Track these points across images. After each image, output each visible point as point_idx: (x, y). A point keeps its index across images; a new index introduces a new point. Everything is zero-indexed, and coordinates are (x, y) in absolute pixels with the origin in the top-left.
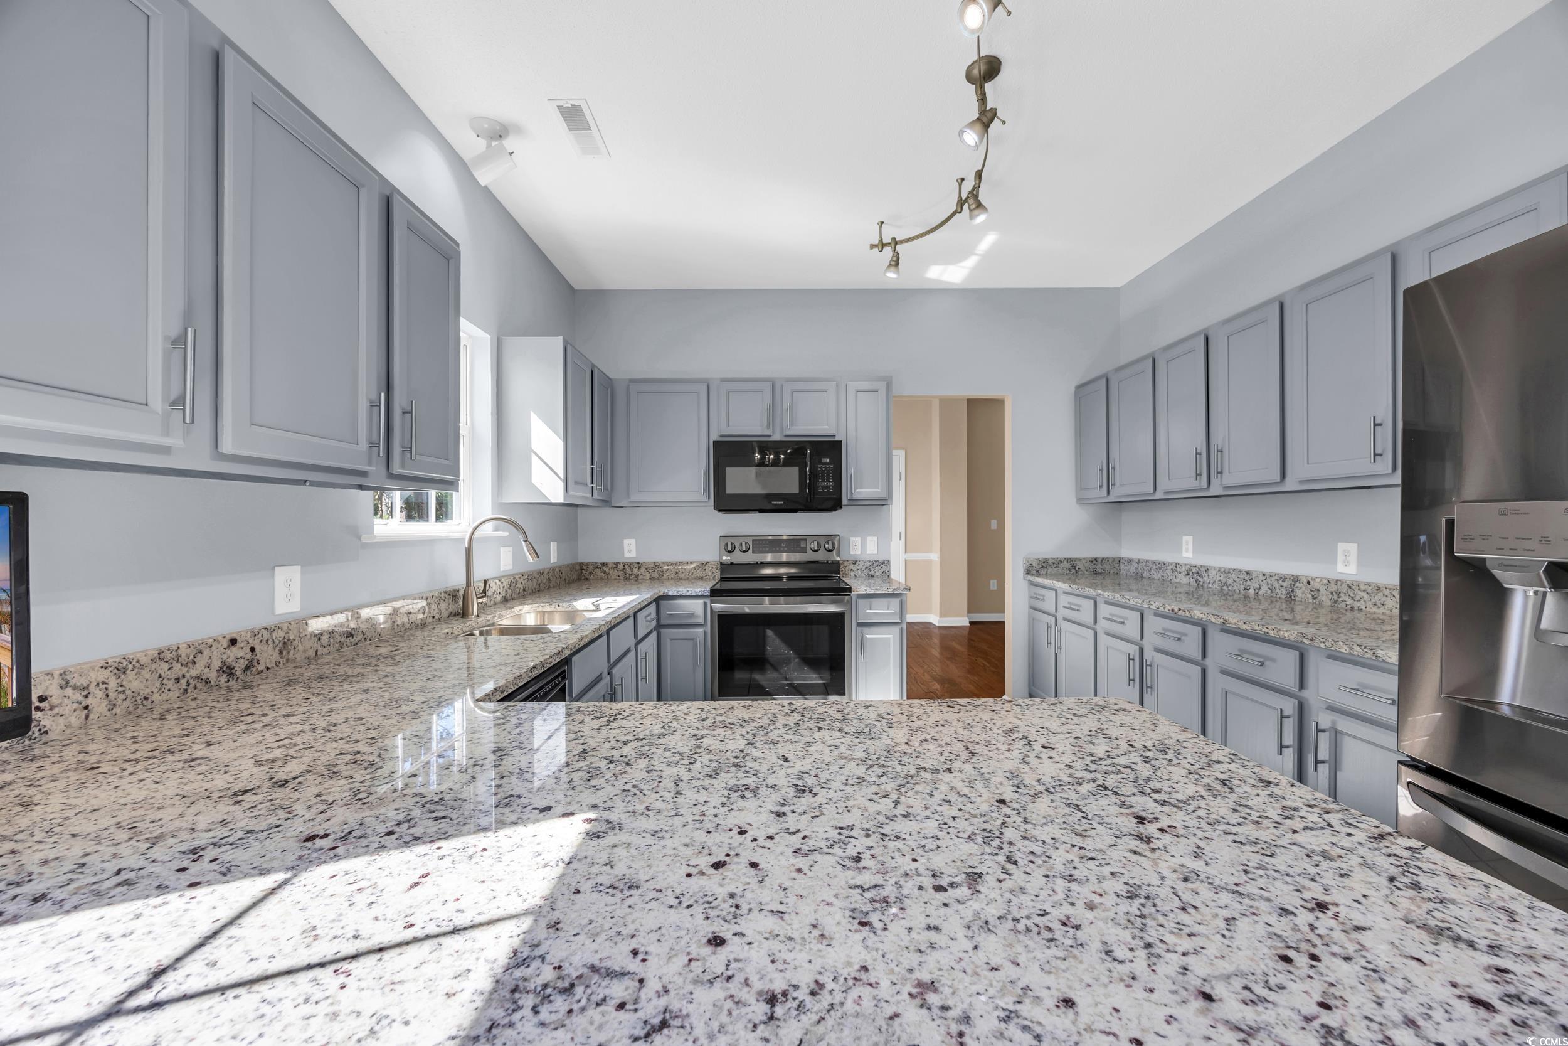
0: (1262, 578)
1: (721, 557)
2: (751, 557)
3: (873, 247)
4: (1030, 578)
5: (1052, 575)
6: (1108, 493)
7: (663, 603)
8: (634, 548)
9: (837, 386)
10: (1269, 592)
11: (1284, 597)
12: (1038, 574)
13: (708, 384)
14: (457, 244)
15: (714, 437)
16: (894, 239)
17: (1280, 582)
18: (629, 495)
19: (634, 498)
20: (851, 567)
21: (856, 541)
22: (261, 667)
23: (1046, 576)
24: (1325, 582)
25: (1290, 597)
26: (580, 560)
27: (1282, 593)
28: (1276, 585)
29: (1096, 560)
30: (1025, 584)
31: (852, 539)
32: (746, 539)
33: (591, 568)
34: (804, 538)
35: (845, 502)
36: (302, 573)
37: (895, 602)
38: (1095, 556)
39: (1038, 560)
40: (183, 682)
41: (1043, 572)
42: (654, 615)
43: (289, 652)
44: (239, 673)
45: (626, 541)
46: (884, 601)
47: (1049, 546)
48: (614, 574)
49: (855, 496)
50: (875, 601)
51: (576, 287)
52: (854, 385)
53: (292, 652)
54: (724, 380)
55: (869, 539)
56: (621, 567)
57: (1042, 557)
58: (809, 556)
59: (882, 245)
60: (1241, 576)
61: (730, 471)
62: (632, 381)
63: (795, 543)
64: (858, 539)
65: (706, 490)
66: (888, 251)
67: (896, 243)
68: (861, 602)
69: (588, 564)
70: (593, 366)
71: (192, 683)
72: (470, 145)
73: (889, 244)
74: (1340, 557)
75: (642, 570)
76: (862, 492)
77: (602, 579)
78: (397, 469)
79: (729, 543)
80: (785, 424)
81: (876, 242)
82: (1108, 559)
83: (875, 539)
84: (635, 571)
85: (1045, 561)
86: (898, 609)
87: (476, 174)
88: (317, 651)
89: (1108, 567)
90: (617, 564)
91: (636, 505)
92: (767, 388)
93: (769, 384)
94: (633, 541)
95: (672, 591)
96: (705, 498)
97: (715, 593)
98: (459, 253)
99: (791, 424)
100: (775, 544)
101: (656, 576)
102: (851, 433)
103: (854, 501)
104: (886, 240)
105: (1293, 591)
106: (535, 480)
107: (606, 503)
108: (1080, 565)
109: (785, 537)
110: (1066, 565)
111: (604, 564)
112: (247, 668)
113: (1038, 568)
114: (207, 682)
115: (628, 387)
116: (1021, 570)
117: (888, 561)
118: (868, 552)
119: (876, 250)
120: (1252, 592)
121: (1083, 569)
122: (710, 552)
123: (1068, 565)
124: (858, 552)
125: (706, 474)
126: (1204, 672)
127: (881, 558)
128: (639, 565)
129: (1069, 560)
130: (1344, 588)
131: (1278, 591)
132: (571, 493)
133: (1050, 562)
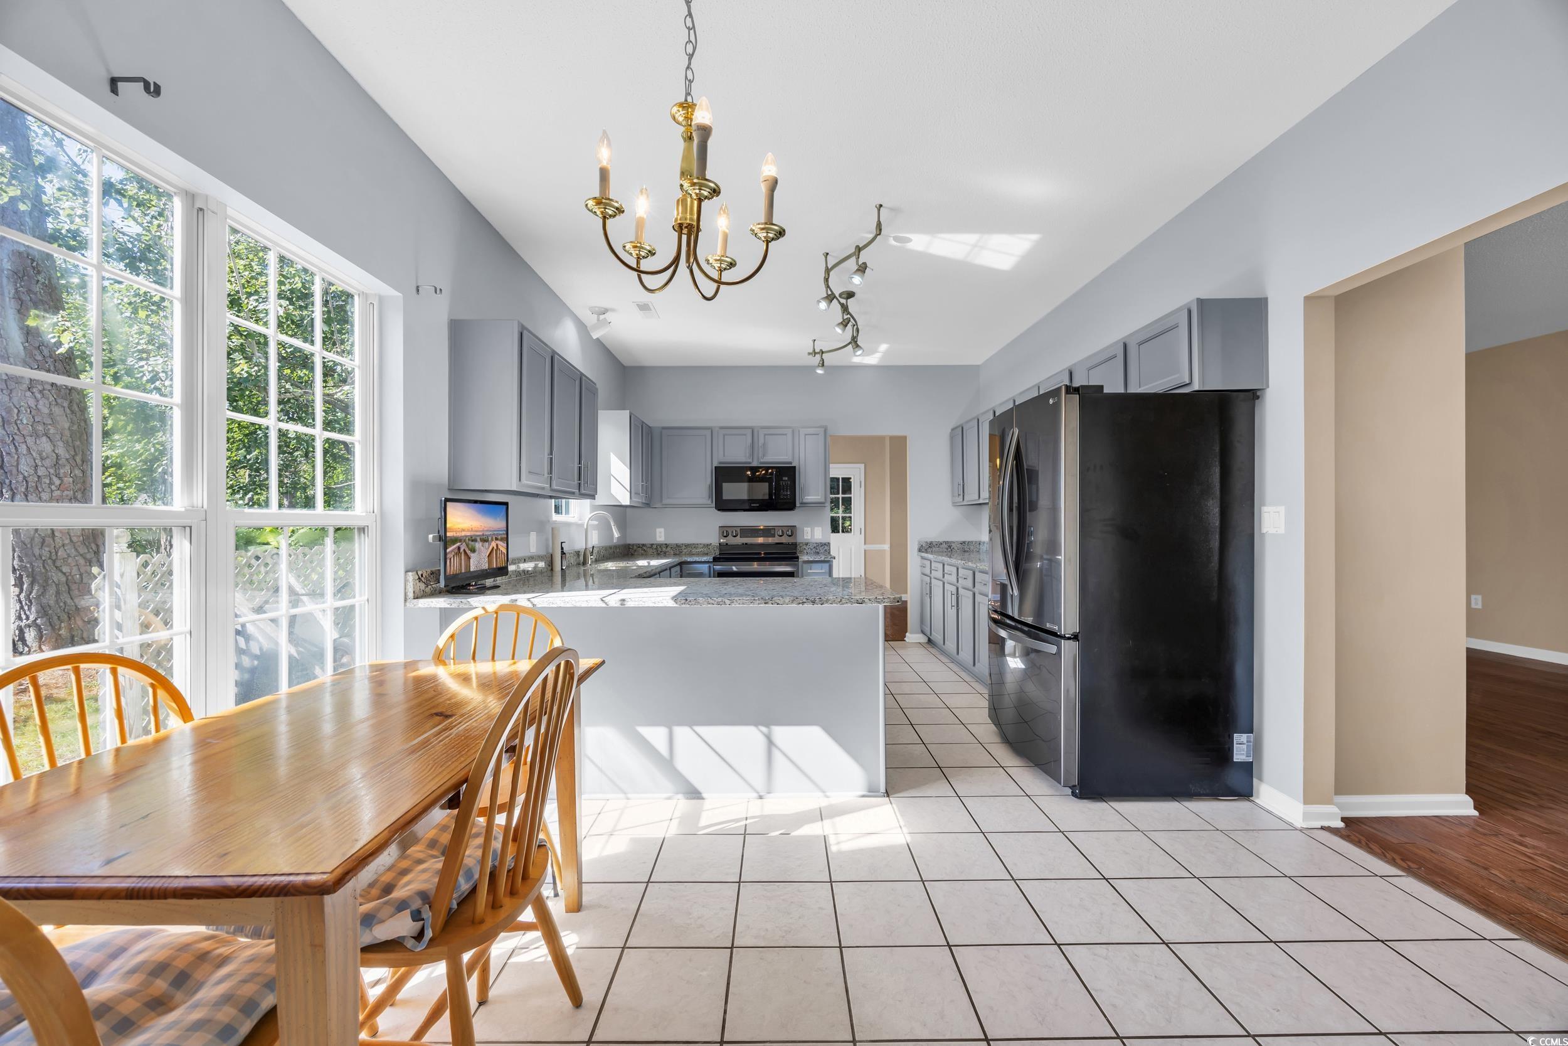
1: (720, 540)
2: (739, 540)
3: (809, 354)
4: (924, 555)
5: (935, 552)
6: (963, 499)
7: (684, 566)
8: (663, 534)
9: (793, 431)
12: (926, 551)
13: (711, 429)
14: (595, 384)
15: (715, 464)
16: (821, 350)
18: (661, 501)
19: (665, 502)
20: (805, 547)
21: (808, 530)
23: (932, 553)
26: (629, 542)
29: (964, 542)
30: (919, 559)
31: (805, 529)
32: (735, 528)
33: (635, 547)
34: (774, 528)
35: (798, 504)
36: (537, 536)
37: (827, 565)
38: (964, 540)
39: (927, 542)
41: (929, 550)
42: (679, 571)
45: (658, 530)
46: (820, 565)
47: (933, 534)
48: (650, 551)
49: (805, 501)
50: (814, 565)
51: (625, 365)
52: (803, 431)
54: (722, 428)
55: (816, 528)
56: (655, 547)
57: (929, 540)
58: (776, 540)
59: (815, 353)
61: (726, 486)
62: (664, 428)
63: (768, 532)
64: (809, 529)
65: (710, 496)
66: (818, 357)
67: (823, 352)
68: (805, 566)
69: (633, 545)
70: (643, 422)
72: (590, 319)
73: (819, 353)
75: (669, 549)
76: (810, 498)
77: (642, 554)
78: (583, 491)
79: (725, 531)
80: (760, 455)
81: (811, 351)
82: (972, 542)
83: (820, 528)
84: (664, 549)
85: (931, 543)
86: (828, 571)
87: (592, 334)
89: (972, 547)
90: (652, 545)
91: (666, 506)
92: (749, 432)
93: (750, 430)
94: (662, 530)
95: (689, 559)
96: (709, 502)
97: (716, 560)
98: (597, 389)
99: (764, 455)
100: (754, 531)
101: (678, 553)
102: (802, 462)
103: (804, 504)
104: (817, 351)
106: (613, 492)
107: (648, 505)
108: (954, 545)
109: (762, 527)
110: (944, 546)
111: (643, 545)
113: (927, 547)
115: (661, 433)
116: (916, 547)
117: (829, 543)
118: (816, 537)
119: (811, 356)
121: (956, 548)
122: (713, 538)
123: (946, 546)
124: (809, 538)
125: (710, 487)
126: (974, 594)
127: (824, 541)
128: (667, 545)
129: (946, 543)
132: (633, 499)
133: (934, 544)
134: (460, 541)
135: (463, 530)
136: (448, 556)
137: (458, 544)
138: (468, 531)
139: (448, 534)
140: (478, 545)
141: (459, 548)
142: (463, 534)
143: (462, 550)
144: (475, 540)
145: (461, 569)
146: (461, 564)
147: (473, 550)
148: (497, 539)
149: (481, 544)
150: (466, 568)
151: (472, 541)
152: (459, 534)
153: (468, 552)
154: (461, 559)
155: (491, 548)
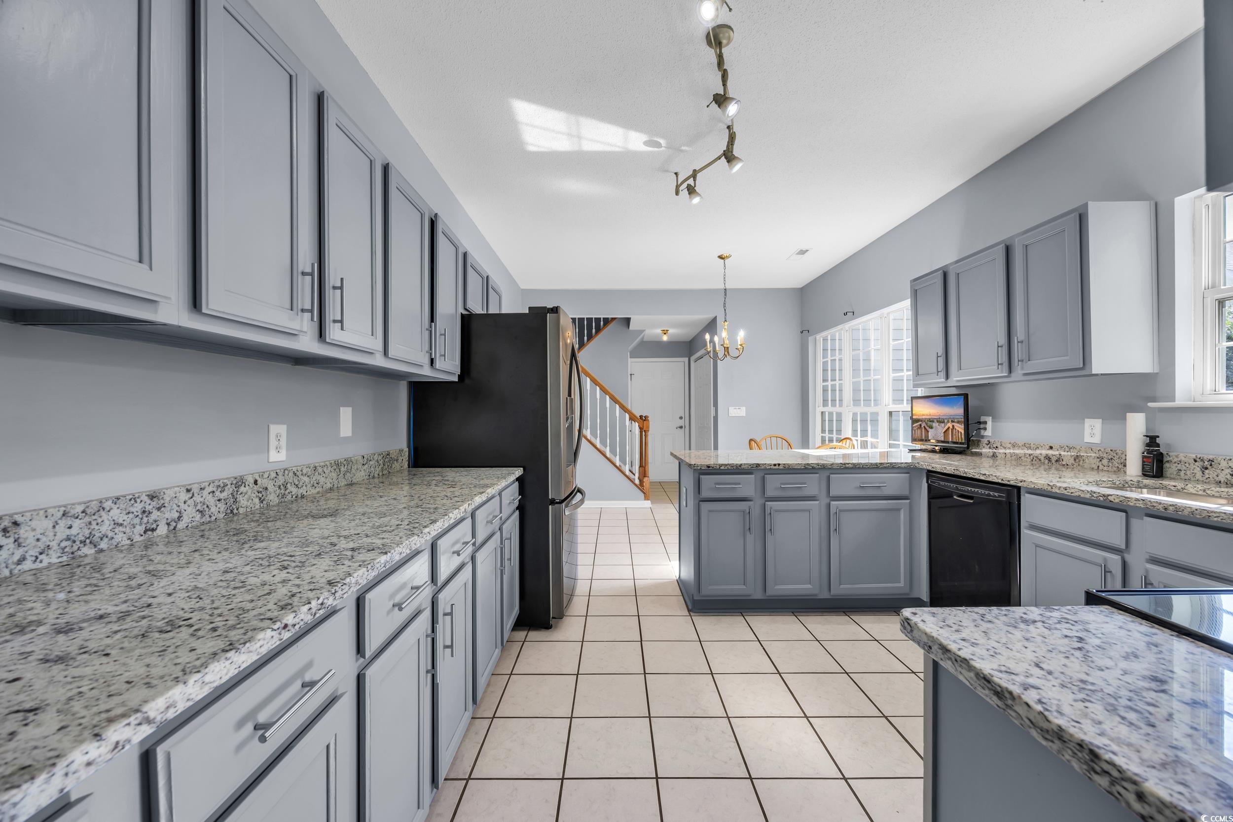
0: (184, 496)
10: (199, 516)
11: (221, 516)
17: (218, 493)
22: (1064, 463)
24: (273, 475)
25: (232, 511)
27: (217, 510)
28: (211, 500)
36: (1103, 423)
40: (1032, 456)
43: (1080, 461)
44: (1053, 461)
53: (1081, 462)
60: (138, 507)
71: (1035, 458)
74: (273, 442)
88: (1098, 467)
105: (235, 501)
112: (1057, 461)
114: (1040, 460)
120: (162, 530)
130: (290, 477)
131: (214, 509)
134: (922, 421)
135: (923, 415)
136: (914, 428)
137: (920, 423)
138: (927, 415)
139: (914, 417)
140: (935, 425)
141: (921, 425)
142: (924, 417)
143: (922, 426)
144: (933, 421)
145: (922, 437)
146: (922, 434)
147: (931, 427)
148: (953, 422)
149: (937, 424)
150: (925, 437)
151: (930, 421)
152: (920, 417)
153: (927, 428)
154: (922, 431)
155: (946, 427)
